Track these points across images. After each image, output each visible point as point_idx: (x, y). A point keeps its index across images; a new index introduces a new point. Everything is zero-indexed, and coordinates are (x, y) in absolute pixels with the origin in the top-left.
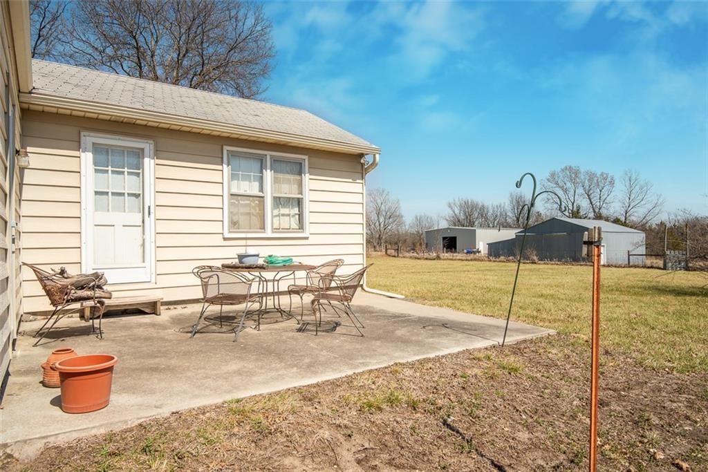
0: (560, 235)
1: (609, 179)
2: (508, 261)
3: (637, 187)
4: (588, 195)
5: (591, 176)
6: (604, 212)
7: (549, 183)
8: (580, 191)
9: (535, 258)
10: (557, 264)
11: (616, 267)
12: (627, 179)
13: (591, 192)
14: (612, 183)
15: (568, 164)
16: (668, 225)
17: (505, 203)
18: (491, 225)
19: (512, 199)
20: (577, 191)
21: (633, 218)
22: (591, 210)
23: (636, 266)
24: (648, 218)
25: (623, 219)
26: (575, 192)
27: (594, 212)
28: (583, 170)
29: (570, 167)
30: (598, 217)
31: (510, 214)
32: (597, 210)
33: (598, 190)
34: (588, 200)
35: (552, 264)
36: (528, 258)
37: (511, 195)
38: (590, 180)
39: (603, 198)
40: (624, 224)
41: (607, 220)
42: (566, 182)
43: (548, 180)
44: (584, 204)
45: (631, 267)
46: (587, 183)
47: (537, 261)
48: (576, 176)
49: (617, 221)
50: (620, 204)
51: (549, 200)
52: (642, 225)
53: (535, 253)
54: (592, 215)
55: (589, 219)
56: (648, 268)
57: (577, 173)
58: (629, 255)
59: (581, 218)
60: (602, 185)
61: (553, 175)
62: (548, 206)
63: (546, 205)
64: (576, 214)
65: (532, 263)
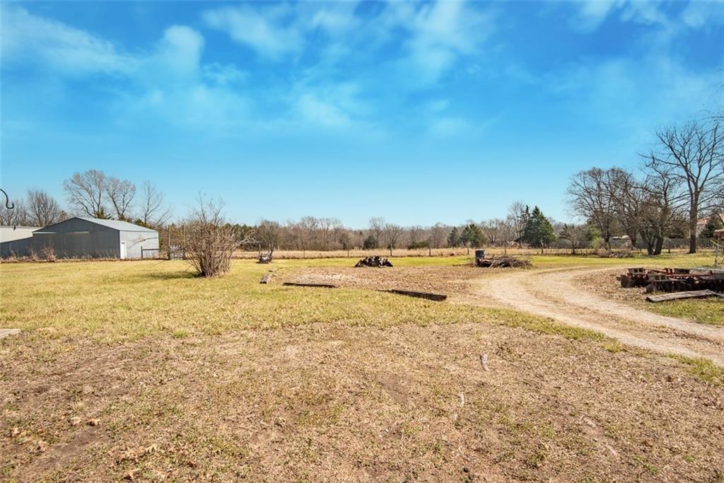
0: (83, 234)
1: (131, 187)
2: (21, 261)
3: (155, 196)
4: (113, 199)
5: (115, 182)
6: (127, 214)
7: (74, 185)
8: (105, 194)
9: (53, 257)
10: (77, 261)
11: (131, 260)
12: (146, 188)
13: (116, 196)
14: (134, 189)
15: (93, 169)
16: (178, 227)
17: (23, 200)
18: (5, 223)
19: (32, 196)
20: (102, 194)
21: (151, 220)
22: (116, 212)
23: (147, 259)
24: (163, 221)
25: (143, 221)
26: (100, 194)
27: (119, 214)
28: (107, 175)
29: (95, 171)
30: (122, 218)
31: (30, 212)
32: (121, 212)
33: (122, 195)
34: (113, 203)
35: (72, 262)
36: (45, 257)
37: (30, 193)
38: (115, 186)
39: (126, 202)
40: (145, 225)
41: (129, 221)
42: (91, 184)
43: (73, 181)
44: (109, 206)
45: (144, 259)
46: (111, 189)
47: (54, 259)
48: (101, 180)
49: (138, 223)
50: (140, 208)
51: (74, 200)
52: (159, 226)
53: (52, 251)
54: (116, 216)
55: (113, 219)
56: (157, 259)
57: (101, 177)
58: (142, 250)
59: (105, 219)
60: (125, 191)
61: (77, 177)
62: (73, 206)
63: (70, 205)
64: (100, 215)
65: (50, 262)
